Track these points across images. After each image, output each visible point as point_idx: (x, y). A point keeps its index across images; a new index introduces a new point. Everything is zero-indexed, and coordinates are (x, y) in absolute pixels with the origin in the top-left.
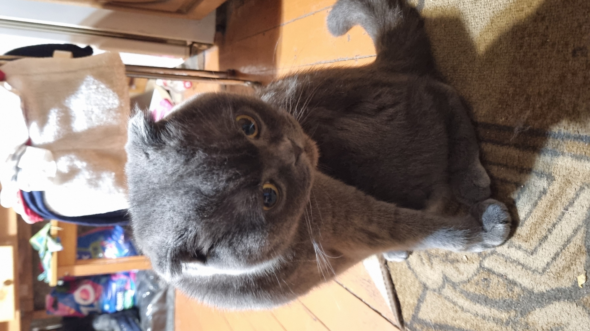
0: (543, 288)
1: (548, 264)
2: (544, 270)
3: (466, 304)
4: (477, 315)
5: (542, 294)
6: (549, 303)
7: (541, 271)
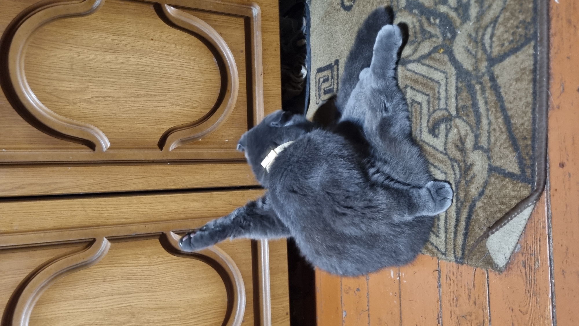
0: (453, 69)
1: (441, 72)
2: (444, 73)
3: (484, 122)
4: (488, 110)
5: (456, 68)
6: (458, 61)
7: (445, 74)
